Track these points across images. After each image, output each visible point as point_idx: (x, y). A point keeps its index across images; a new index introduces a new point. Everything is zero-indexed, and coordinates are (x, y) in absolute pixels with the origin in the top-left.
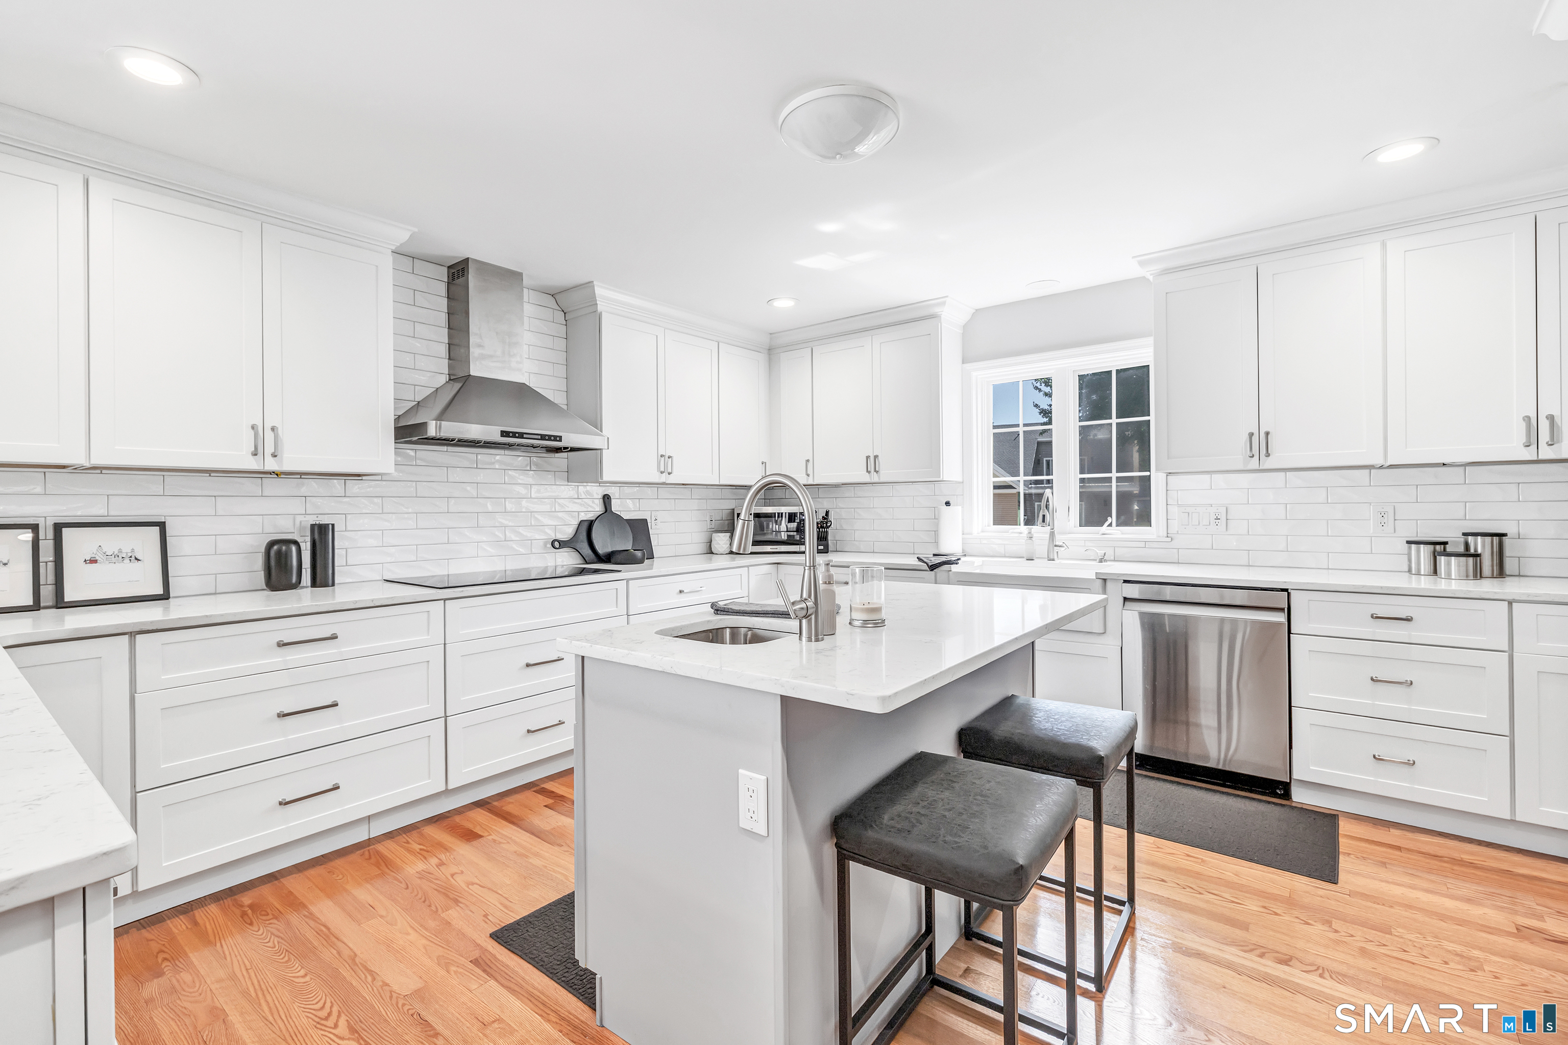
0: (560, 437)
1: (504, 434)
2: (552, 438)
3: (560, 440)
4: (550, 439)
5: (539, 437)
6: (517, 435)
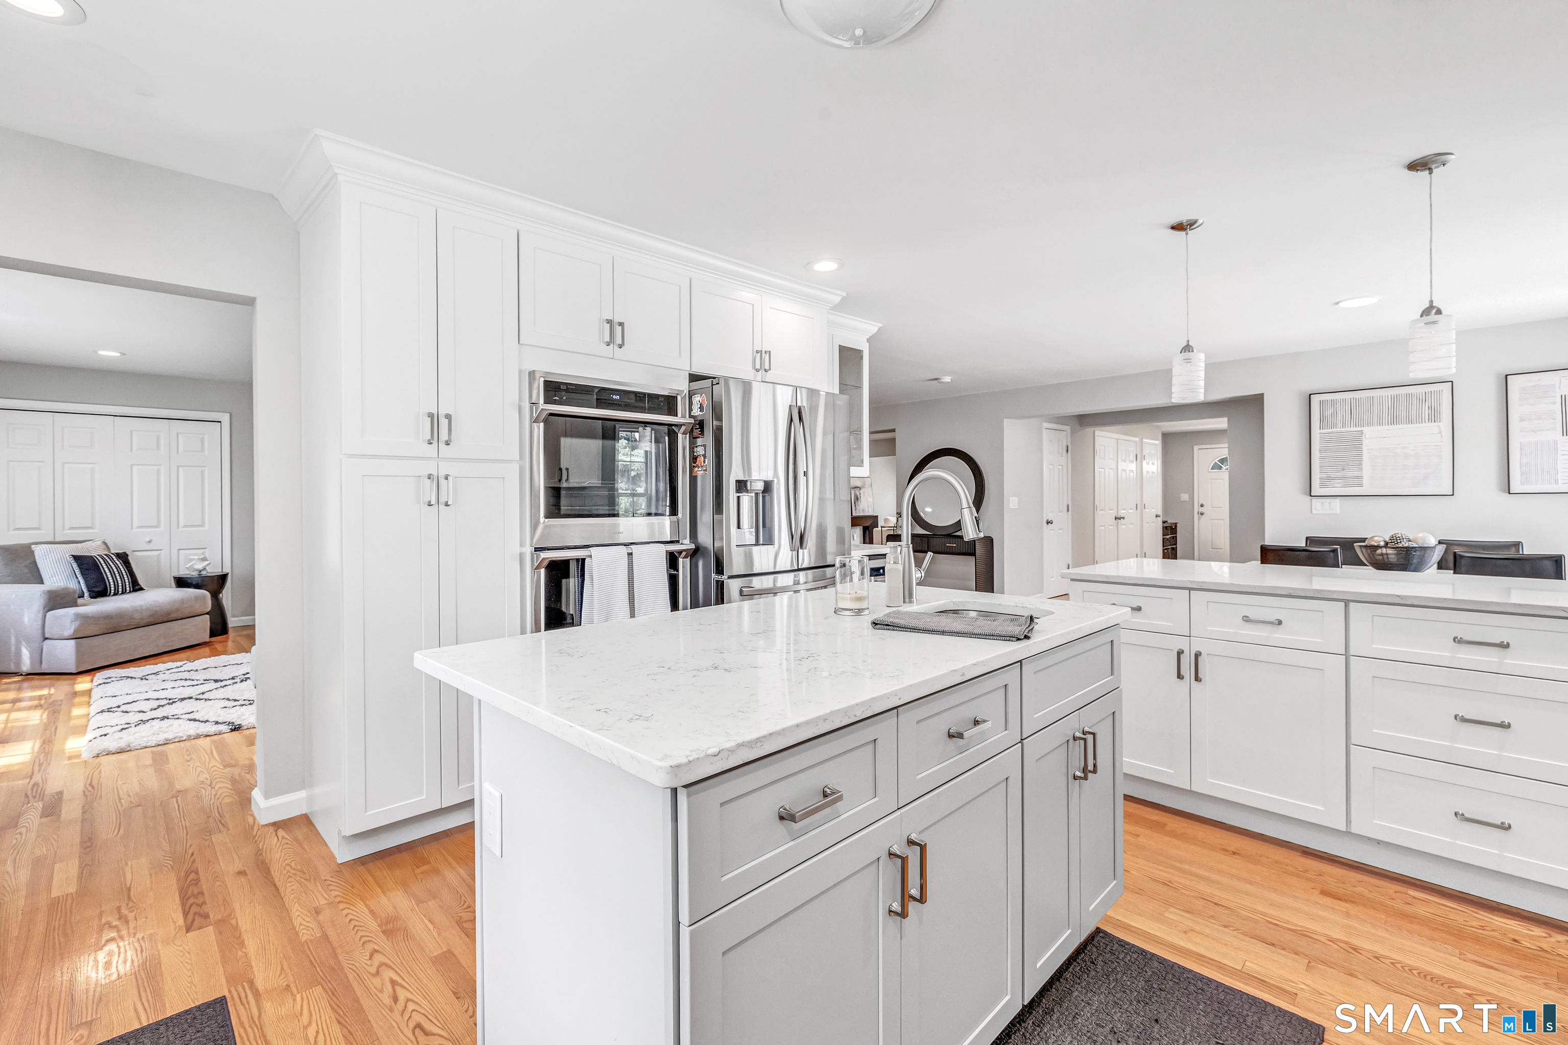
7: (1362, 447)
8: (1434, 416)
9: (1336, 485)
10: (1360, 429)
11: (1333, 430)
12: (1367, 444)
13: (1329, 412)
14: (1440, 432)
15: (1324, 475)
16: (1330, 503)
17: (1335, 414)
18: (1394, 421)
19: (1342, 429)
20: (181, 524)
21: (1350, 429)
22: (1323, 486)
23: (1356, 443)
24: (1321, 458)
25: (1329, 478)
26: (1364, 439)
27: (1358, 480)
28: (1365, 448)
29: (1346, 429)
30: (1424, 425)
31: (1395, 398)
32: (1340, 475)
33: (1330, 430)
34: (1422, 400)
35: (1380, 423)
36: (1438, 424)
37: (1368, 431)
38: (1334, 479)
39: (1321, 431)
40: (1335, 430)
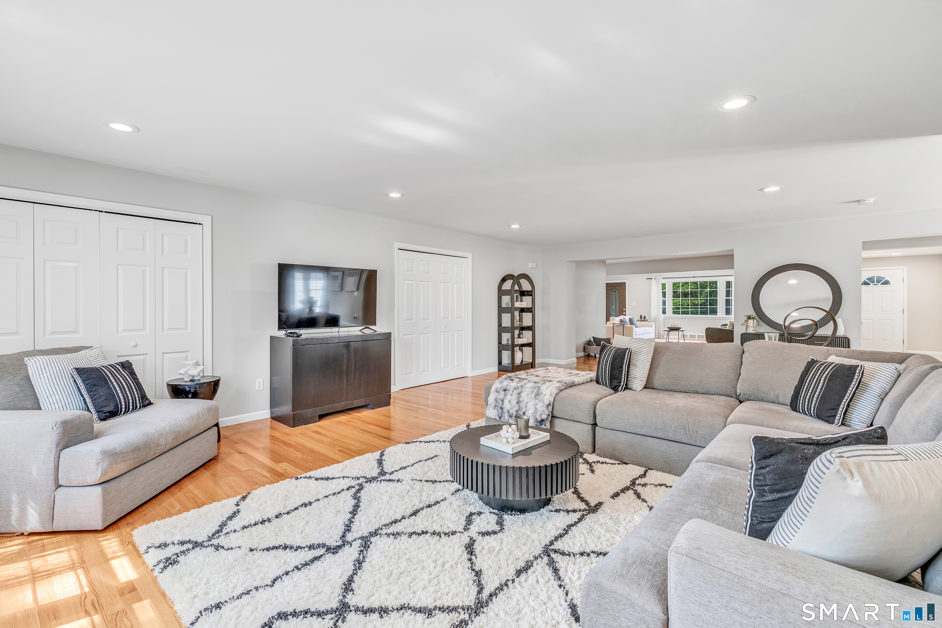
20: (166, 327)
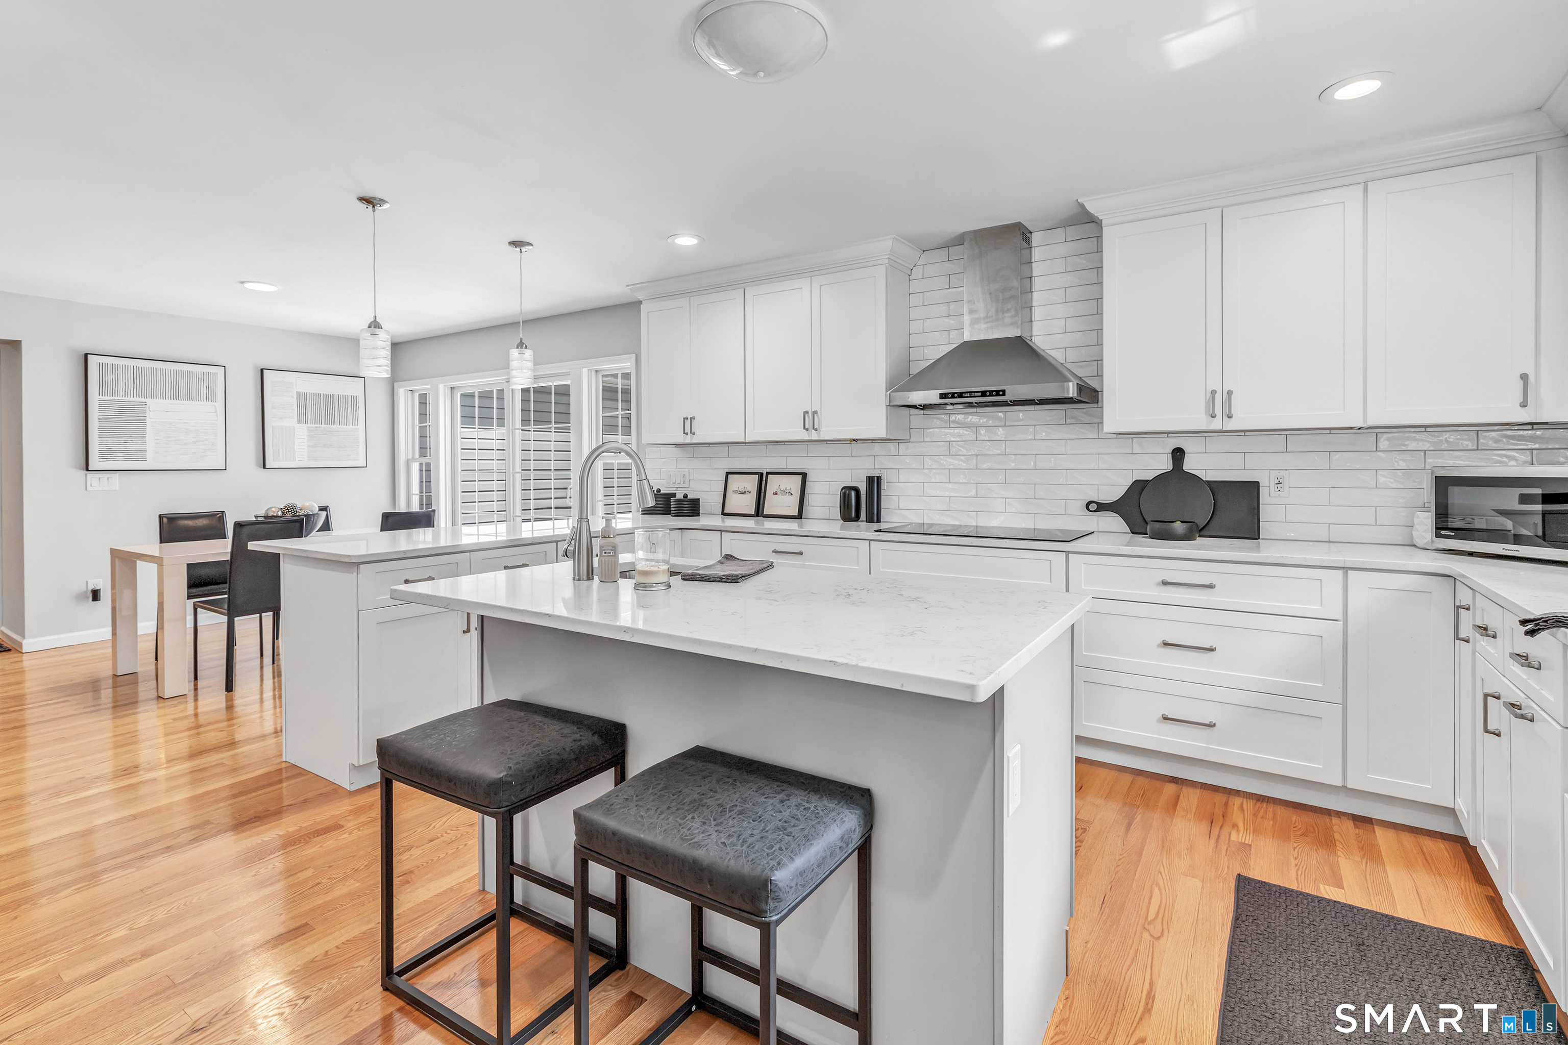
0: (1004, 391)
1: (943, 396)
2: (994, 393)
3: (1004, 394)
4: (991, 395)
5: (980, 394)
6: (956, 395)
7: (145, 420)
8: (211, 397)
9: (118, 459)
10: (143, 400)
11: (114, 398)
12: (151, 418)
13: (109, 378)
14: (216, 412)
15: (104, 447)
16: (108, 478)
17: (116, 381)
18: (176, 396)
19: (124, 398)
21: (132, 399)
22: (102, 459)
23: (139, 416)
24: (100, 427)
25: (110, 450)
26: (148, 411)
27: (141, 454)
28: (148, 420)
29: (129, 398)
30: (202, 403)
31: (178, 373)
32: (122, 447)
33: (111, 398)
34: (201, 380)
35: (163, 397)
36: (214, 403)
37: (149, 401)
38: (115, 451)
39: (101, 397)
40: (116, 398)
